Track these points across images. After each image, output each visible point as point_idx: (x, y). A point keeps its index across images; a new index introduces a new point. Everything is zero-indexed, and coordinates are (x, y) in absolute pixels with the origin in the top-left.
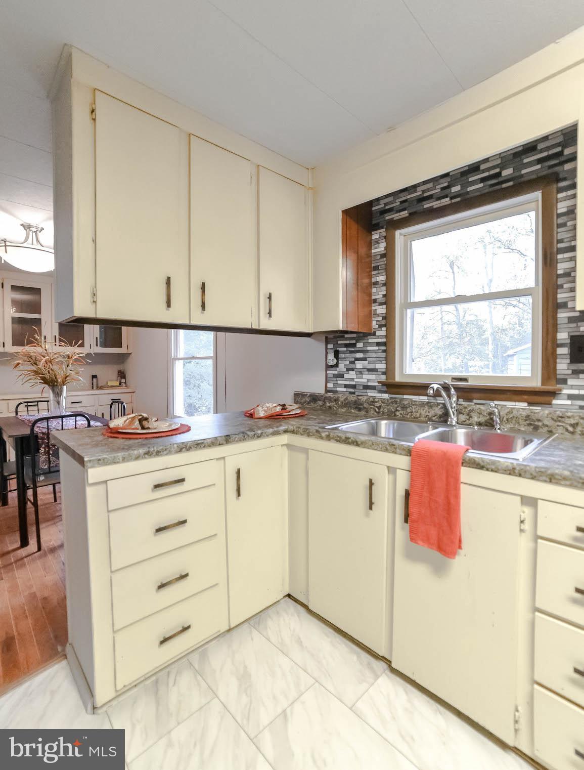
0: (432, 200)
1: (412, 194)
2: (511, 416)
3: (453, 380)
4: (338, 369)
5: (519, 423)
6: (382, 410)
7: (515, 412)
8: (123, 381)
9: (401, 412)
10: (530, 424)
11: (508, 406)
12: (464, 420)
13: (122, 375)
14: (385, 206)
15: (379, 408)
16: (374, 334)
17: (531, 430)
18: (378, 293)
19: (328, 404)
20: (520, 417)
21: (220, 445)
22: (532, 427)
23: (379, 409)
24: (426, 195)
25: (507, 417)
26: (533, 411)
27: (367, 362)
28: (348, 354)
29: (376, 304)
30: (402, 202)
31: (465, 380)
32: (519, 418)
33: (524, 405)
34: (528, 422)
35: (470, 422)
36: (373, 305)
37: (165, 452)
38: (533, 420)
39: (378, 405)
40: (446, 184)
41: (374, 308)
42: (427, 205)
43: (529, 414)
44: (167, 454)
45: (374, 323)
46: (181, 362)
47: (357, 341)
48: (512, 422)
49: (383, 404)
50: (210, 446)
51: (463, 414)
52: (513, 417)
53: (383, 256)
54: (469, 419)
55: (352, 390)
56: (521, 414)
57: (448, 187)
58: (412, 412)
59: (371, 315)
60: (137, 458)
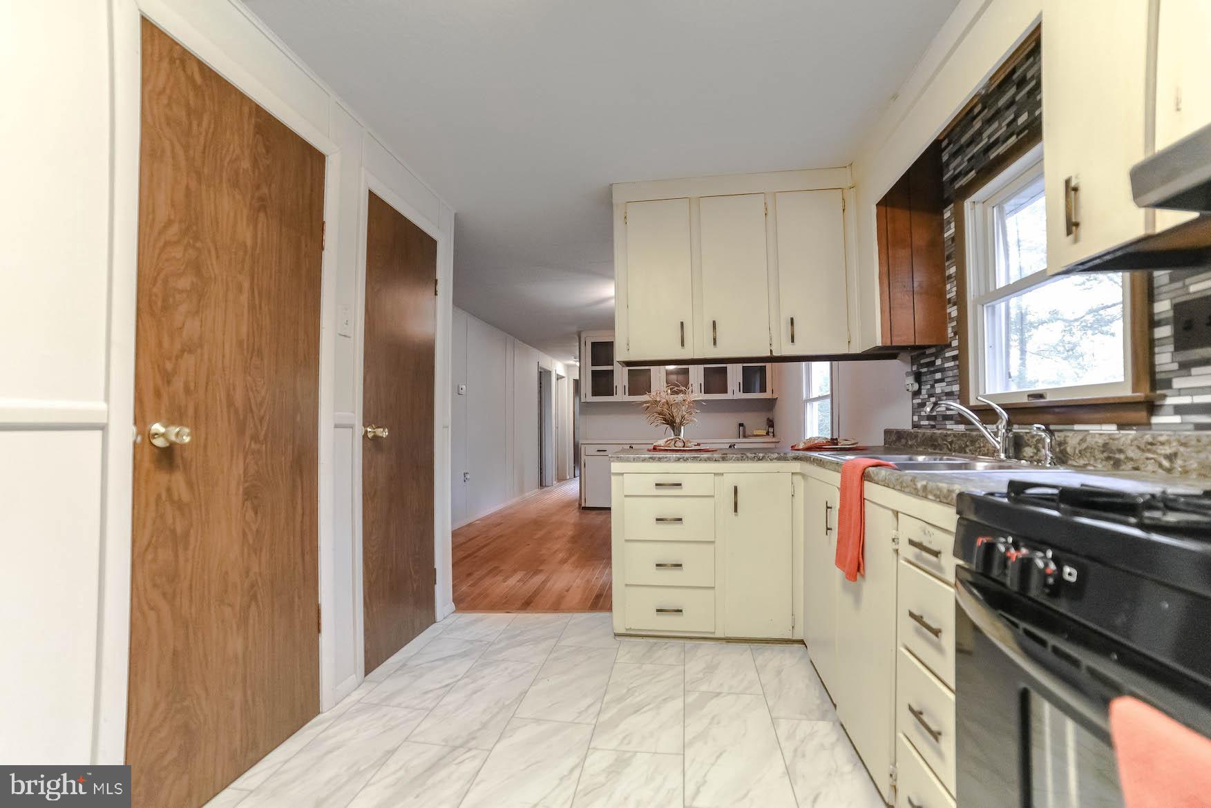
0: (999, 144)
1: (978, 144)
2: (1084, 446)
3: (1030, 399)
4: (921, 397)
5: (1094, 457)
6: (953, 446)
7: (1089, 439)
8: (771, 430)
9: (971, 448)
10: (1108, 458)
11: (1091, 432)
12: (1032, 455)
13: (771, 423)
14: (954, 171)
15: (951, 443)
16: (949, 345)
17: (1110, 467)
18: (951, 291)
19: (910, 443)
20: (1095, 446)
21: (716, 460)
22: (1112, 462)
23: (951, 445)
24: (992, 140)
25: (1080, 448)
26: (1113, 436)
27: (944, 384)
28: (928, 376)
29: (951, 305)
30: (969, 160)
31: (1041, 396)
32: (1094, 449)
33: (1111, 429)
34: (1105, 454)
35: (1038, 458)
36: (948, 306)
37: (665, 460)
38: (1112, 451)
39: (950, 439)
40: (1012, 117)
41: (948, 311)
42: (993, 155)
43: (1107, 441)
44: (666, 461)
45: (950, 330)
46: (816, 404)
47: (936, 358)
48: (1086, 456)
49: (954, 439)
50: (706, 461)
51: (1031, 447)
52: (1088, 446)
53: (953, 239)
54: (1036, 454)
55: (932, 423)
56: (1097, 442)
57: (1015, 120)
58: (980, 447)
59: (945, 318)
60: (644, 460)
